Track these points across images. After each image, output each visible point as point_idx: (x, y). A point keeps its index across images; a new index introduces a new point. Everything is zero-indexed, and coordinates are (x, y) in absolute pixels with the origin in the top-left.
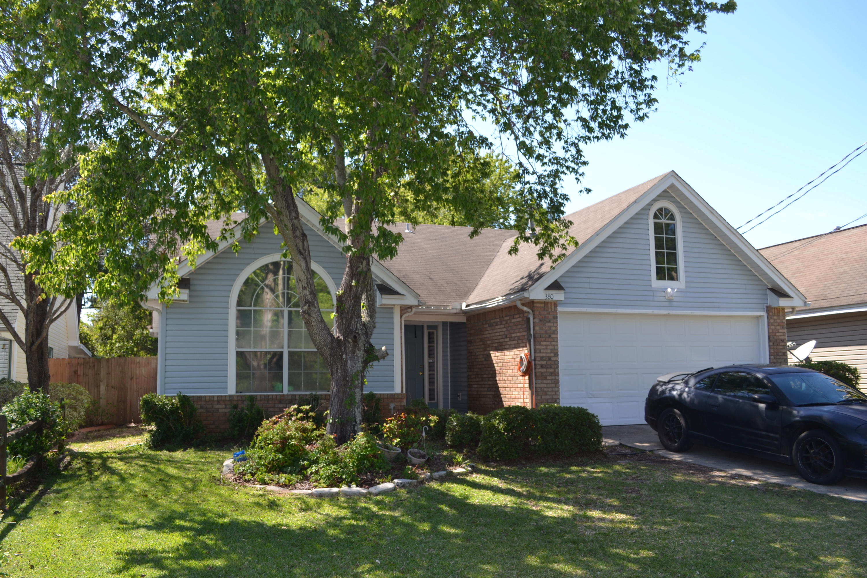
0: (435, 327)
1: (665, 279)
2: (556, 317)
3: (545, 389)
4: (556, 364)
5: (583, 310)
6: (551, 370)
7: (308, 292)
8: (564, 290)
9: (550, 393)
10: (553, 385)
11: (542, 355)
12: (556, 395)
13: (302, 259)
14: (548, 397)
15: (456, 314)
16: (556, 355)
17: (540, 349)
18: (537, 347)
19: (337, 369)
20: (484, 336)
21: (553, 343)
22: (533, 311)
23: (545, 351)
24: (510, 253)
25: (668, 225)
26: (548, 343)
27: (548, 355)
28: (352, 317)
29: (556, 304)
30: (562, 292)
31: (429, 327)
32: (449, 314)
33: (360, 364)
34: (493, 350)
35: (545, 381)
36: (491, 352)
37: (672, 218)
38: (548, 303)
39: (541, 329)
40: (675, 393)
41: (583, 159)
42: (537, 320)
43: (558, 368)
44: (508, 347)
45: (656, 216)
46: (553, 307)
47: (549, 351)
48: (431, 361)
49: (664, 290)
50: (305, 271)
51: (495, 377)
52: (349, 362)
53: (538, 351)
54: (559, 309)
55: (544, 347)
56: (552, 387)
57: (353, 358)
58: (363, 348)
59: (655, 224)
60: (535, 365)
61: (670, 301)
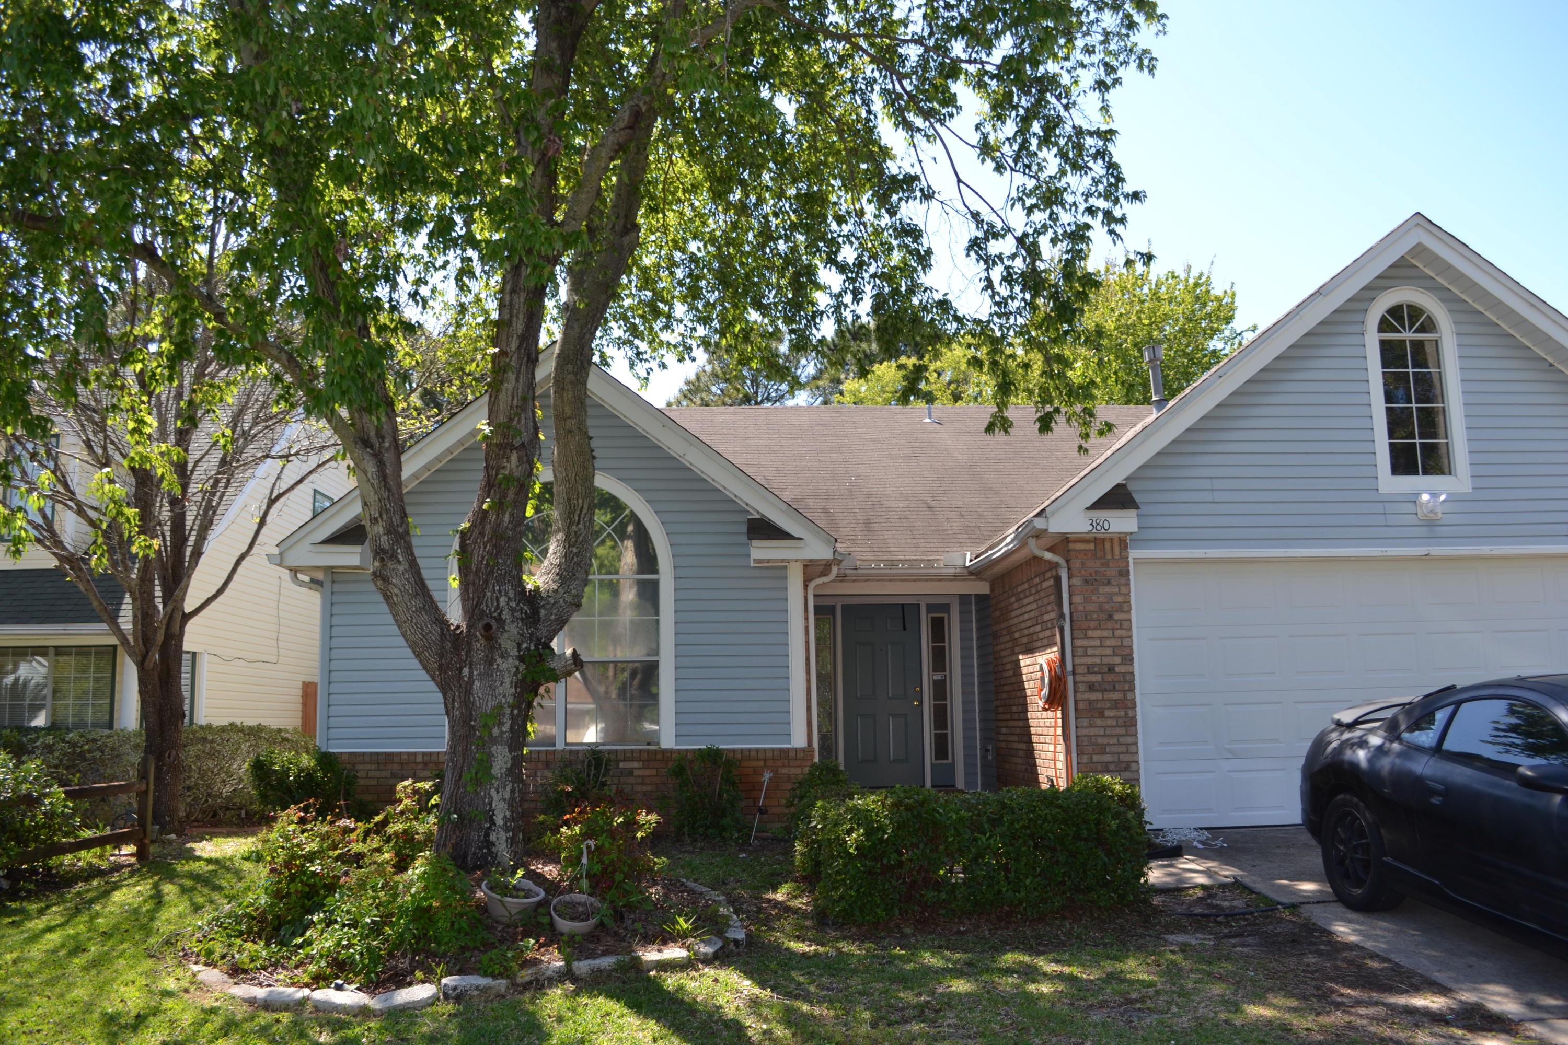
0: (946, 608)
1: (1416, 473)
2: (1125, 573)
3: (1100, 740)
4: (1129, 681)
5: (1198, 553)
6: (1116, 696)
7: (381, 530)
8: (1137, 507)
9: (1115, 749)
10: (1121, 731)
11: (1089, 661)
12: (1127, 752)
13: (367, 457)
14: (1107, 758)
15: (955, 578)
16: (1128, 659)
17: (1086, 648)
18: (1079, 643)
19: (453, 700)
20: (1012, 622)
21: (1118, 633)
22: (1067, 561)
23: (1098, 651)
24: (990, 428)
25: (1418, 346)
26: (1105, 633)
27: (1106, 660)
28: (486, 582)
29: (1123, 542)
30: (1133, 513)
31: (930, 608)
32: (940, 578)
33: (506, 690)
34: (1024, 653)
35: (1099, 722)
36: (1021, 657)
37: (1429, 326)
38: (1103, 540)
39: (1087, 600)
40: (1362, 755)
41: (1128, 188)
42: (1076, 581)
43: (1132, 690)
44: (1039, 644)
45: (1384, 325)
46: (1117, 550)
47: (1109, 651)
48: (938, 677)
49: (1413, 499)
50: (376, 483)
51: (1026, 711)
52: (477, 684)
53: (1080, 652)
54: (1134, 554)
55: (1097, 643)
56: (1119, 736)
57: (487, 675)
58: (514, 652)
59: (1385, 346)
60: (1075, 683)
61: (1431, 523)
